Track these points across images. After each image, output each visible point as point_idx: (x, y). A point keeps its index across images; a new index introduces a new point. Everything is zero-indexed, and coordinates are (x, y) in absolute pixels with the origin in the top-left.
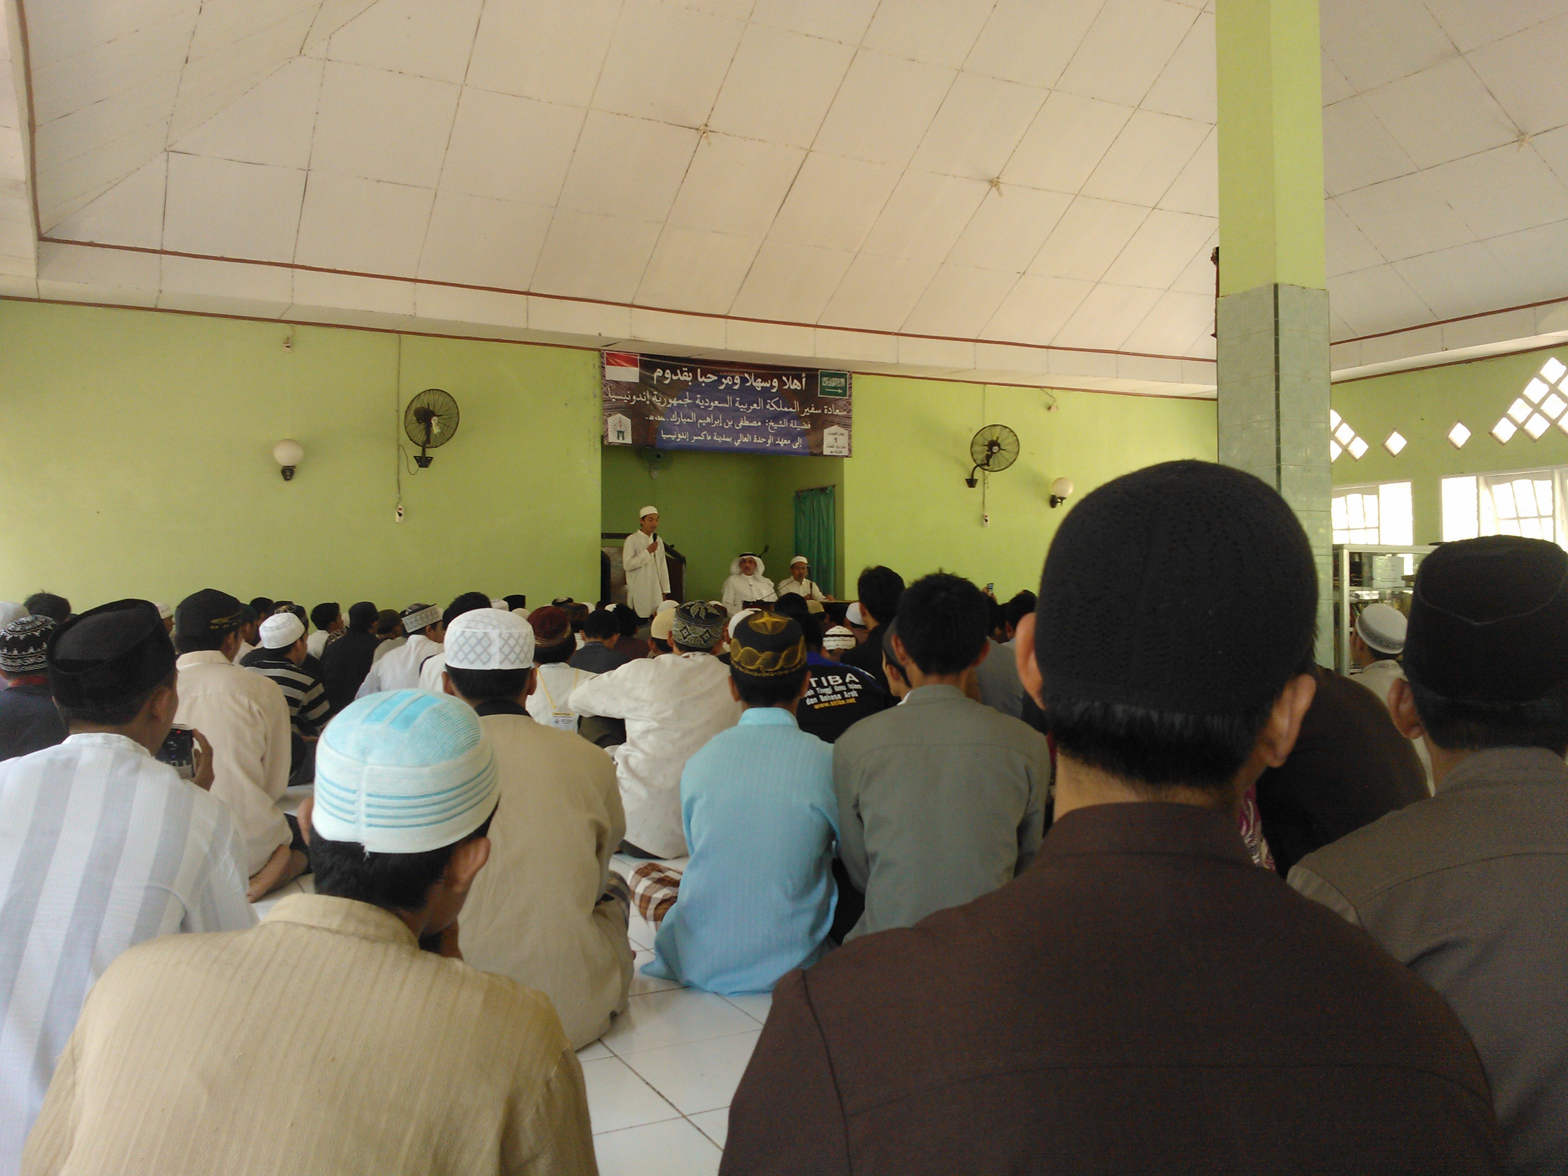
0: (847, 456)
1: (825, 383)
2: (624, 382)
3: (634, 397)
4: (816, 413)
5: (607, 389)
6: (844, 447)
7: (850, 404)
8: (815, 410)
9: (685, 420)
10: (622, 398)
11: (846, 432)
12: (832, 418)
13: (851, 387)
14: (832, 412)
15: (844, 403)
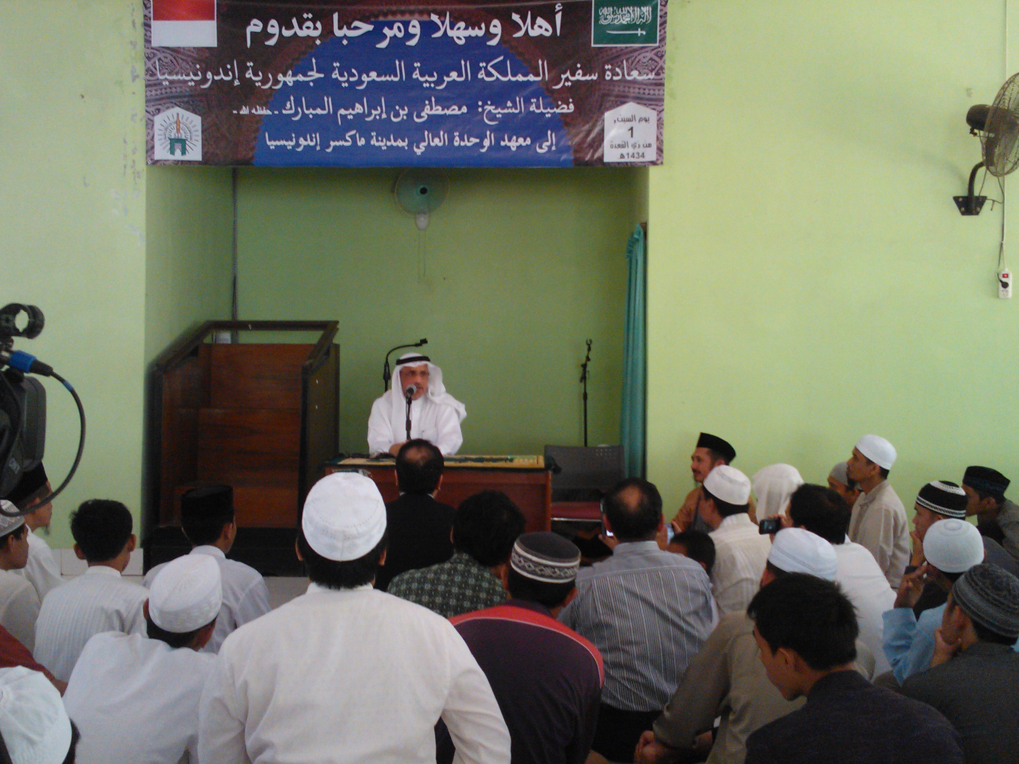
0: (653, 163)
1: (606, 19)
2: (189, 49)
3: (209, 75)
4: (587, 81)
5: (155, 63)
6: (649, 146)
7: (661, 57)
8: (584, 75)
9: (311, 111)
10: (184, 77)
11: (652, 114)
12: (621, 89)
13: (665, 22)
14: (623, 75)
15: (650, 55)
